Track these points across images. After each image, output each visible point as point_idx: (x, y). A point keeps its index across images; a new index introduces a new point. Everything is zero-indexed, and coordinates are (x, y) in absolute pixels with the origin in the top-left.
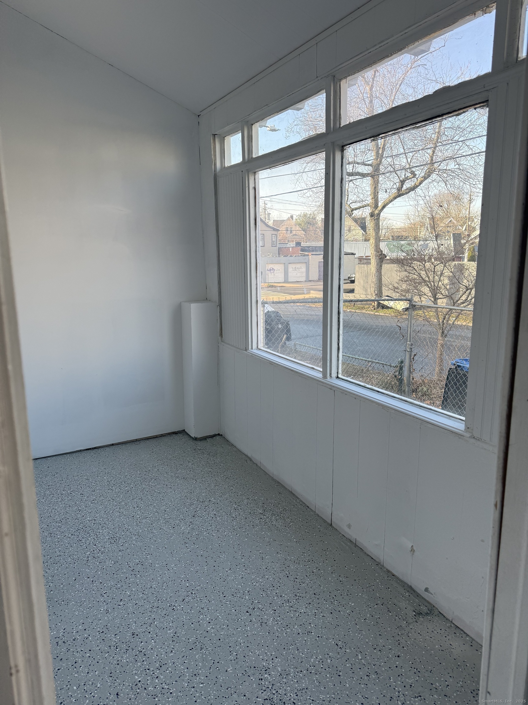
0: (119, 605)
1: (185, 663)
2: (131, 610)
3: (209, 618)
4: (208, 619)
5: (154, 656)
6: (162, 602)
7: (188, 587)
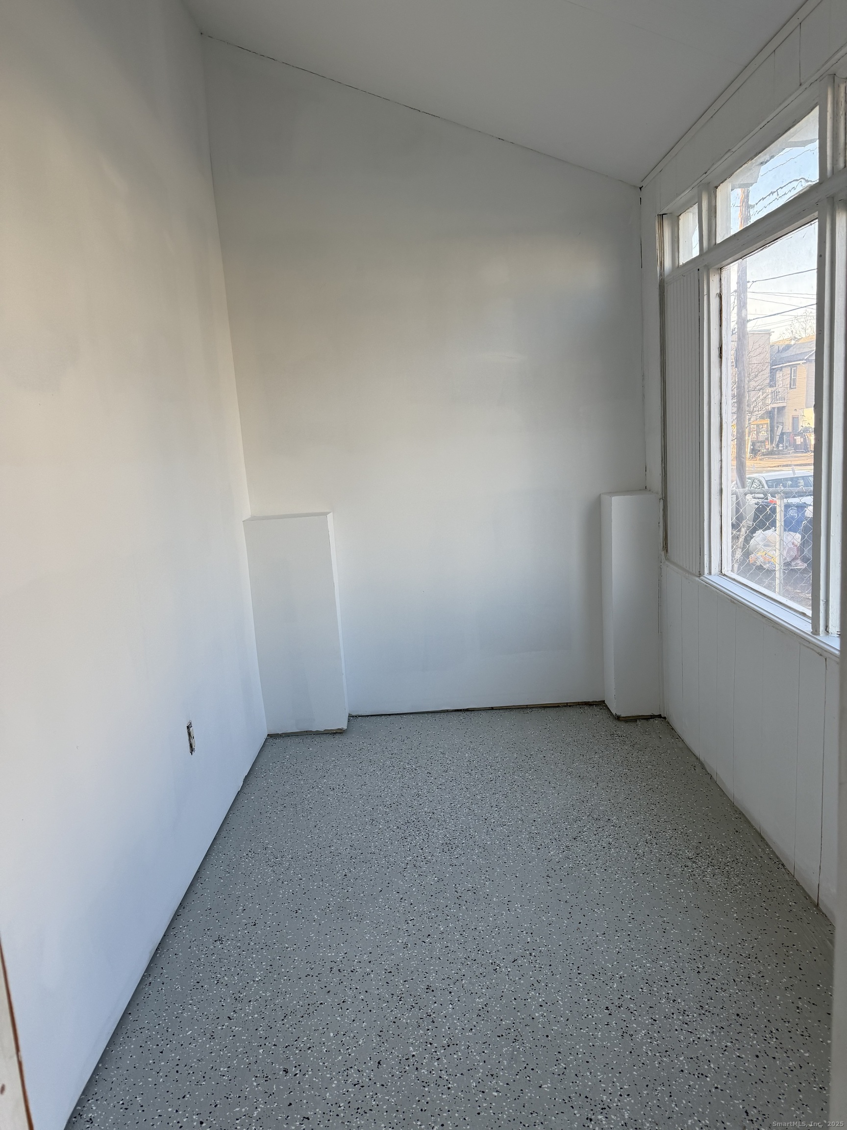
0: (424, 942)
1: (484, 1052)
2: (437, 953)
3: (543, 999)
4: (540, 1000)
5: (445, 1029)
6: (483, 955)
7: (528, 943)
